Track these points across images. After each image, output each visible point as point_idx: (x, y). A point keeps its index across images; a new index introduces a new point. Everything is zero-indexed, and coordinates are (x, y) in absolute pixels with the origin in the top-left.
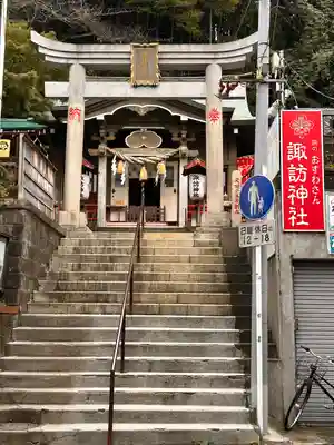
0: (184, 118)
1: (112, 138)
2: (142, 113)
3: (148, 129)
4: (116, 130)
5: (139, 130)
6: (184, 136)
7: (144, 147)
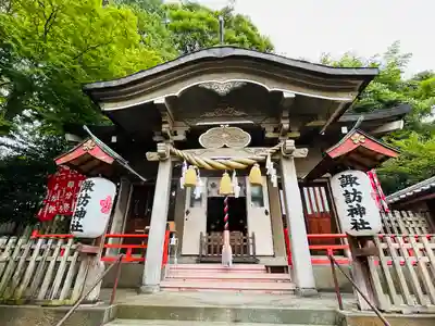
0: (289, 93)
2: (222, 91)
3: (231, 125)
4: (187, 128)
5: (219, 126)
6: (286, 126)
7: (225, 146)
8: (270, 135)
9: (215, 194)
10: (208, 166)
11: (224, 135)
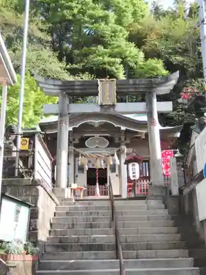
0: (123, 128)
1: (77, 141)
2: (96, 126)
3: (100, 136)
4: (79, 137)
5: (94, 136)
6: (123, 140)
7: (97, 147)
9: (91, 167)
11: (97, 141)
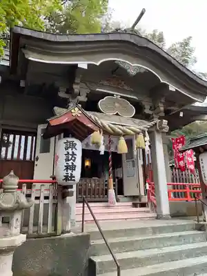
3: (121, 97)
5: (113, 95)
7: (117, 114)
8: (147, 111)
10: (110, 129)
11: (117, 105)
